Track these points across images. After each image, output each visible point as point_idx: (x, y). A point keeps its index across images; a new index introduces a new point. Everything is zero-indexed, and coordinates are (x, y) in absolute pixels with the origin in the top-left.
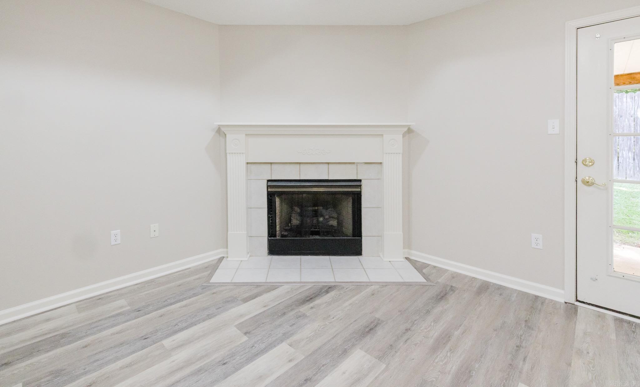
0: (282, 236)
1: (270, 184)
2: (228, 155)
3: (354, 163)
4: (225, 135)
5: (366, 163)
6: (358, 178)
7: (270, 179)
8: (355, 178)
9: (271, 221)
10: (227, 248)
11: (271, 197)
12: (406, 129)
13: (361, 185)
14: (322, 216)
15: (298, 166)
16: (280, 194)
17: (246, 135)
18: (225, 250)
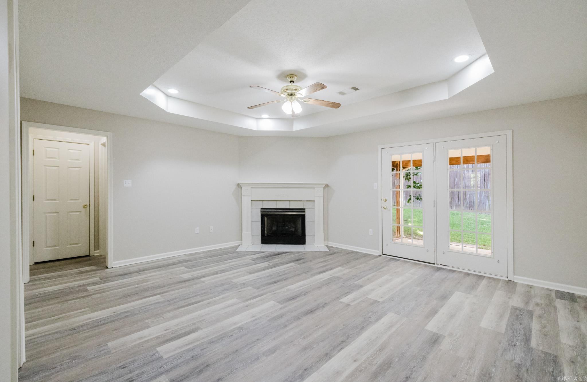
0: (268, 235)
1: (262, 210)
2: (243, 197)
3: (302, 201)
4: (241, 187)
5: (307, 201)
6: (304, 208)
7: (262, 208)
8: (302, 208)
9: (262, 228)
10: (242, 240)
11: (263, 216)
12: (324, 185)
13: (305, 211)
14: (287, 226)
15: (275, 202)
16: (267, 215)
17: (251, 187)
18: (241, 241)
